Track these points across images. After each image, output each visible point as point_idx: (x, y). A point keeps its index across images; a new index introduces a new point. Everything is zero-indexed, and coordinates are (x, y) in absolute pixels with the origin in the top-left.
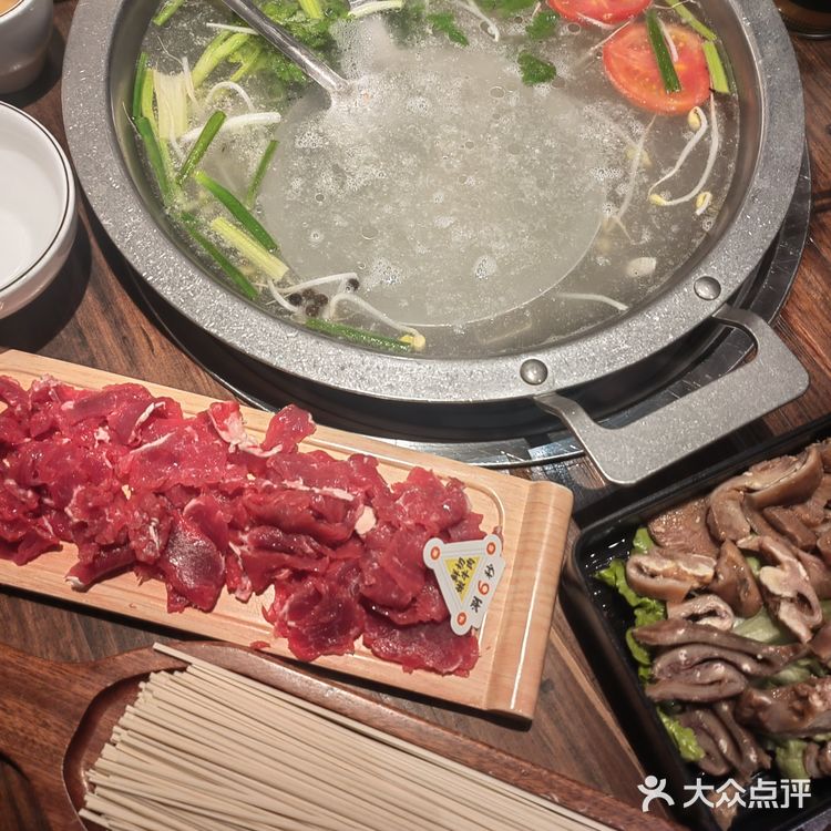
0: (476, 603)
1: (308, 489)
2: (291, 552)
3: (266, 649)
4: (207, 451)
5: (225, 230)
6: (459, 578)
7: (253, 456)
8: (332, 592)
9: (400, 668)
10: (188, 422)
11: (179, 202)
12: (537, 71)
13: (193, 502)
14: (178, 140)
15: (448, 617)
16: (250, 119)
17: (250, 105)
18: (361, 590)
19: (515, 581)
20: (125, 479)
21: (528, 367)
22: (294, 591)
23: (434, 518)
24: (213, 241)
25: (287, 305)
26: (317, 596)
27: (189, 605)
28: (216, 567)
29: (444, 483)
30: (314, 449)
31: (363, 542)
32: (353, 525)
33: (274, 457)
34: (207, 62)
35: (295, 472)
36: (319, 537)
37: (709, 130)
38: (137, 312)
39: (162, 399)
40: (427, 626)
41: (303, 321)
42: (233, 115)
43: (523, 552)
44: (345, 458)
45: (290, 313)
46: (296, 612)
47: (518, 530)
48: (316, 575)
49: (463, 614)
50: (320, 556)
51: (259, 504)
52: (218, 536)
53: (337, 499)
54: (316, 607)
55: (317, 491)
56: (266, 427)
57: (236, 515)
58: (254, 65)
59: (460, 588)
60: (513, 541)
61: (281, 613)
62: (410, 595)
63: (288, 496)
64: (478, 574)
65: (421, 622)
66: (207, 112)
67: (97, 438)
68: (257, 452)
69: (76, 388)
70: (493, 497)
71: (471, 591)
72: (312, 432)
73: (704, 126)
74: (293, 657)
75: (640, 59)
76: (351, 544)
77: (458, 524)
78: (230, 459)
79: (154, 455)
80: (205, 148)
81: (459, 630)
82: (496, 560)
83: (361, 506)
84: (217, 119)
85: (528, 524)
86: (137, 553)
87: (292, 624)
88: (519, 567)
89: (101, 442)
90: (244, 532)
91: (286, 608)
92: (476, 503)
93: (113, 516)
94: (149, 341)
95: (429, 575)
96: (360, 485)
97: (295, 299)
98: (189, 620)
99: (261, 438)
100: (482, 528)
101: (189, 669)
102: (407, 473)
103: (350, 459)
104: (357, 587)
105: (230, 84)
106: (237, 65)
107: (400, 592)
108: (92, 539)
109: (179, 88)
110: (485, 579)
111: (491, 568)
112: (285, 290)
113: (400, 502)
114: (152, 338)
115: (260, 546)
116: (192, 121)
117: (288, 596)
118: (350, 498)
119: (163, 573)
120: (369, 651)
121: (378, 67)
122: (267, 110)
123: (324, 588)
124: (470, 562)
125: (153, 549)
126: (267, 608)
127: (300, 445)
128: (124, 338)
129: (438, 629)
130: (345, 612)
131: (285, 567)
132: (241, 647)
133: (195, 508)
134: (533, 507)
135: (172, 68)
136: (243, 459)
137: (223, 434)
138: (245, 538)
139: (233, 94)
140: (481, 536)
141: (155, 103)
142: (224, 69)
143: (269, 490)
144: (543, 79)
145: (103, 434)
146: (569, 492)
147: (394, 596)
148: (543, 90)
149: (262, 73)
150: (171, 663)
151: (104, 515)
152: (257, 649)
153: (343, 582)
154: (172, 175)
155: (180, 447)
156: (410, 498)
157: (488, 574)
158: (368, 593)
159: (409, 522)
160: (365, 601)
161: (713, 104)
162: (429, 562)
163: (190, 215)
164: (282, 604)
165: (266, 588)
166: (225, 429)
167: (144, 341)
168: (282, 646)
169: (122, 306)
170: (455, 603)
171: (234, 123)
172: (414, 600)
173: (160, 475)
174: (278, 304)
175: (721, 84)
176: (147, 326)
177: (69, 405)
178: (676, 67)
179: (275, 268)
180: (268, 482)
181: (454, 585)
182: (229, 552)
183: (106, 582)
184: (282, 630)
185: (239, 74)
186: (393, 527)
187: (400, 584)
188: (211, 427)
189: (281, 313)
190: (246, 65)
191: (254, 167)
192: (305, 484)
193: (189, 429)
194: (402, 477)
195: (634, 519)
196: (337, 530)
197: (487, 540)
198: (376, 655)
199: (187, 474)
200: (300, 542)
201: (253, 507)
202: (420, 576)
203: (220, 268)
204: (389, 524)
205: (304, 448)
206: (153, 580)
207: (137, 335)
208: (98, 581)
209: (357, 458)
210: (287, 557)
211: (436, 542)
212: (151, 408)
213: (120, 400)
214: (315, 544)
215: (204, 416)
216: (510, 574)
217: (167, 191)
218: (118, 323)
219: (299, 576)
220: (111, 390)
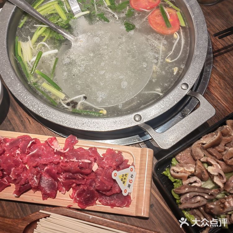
0: (129, 186)
1: (77, 161)
2: (75, 179)
3: (72, 207)
4: (49, 152)
5: (46, 86)
6: (123, 180)
7: (61, 152)
8: (88, 189)
9: (110, 207)
10: (42, 144)
11: (32, 80)
12: (130, 27)
13: (46, 168)
14: (30, 61)
15: (121, 191)
16: (50, 52)
17: (49, 48)
19: (139, 178)
20: (25, 164)
21: (136, 117)
22: (77, 189)
23: (114, 164)
24: (43, 90)
25: (66, 106)
26: (84, 191)
27: (49, 197)
28: (55, 186)
29: (117, 152)
30: (78, 147)
31: (95, 173)
32: (92, 168)
33: (67, 152)
34: (35, 37)
35: (74, 156)
36: (82, 173)
37: (180, 39)
38: (25, 113)
39: (34, 139)
40: (116, 195)
41: (71, 110)
42: (45, 52)
43: (141, 169)
44: (88, 148)
45: (67, 108)
46: (79, 195)
47: (139, 162)
48: (83, 184)
49: (126, 190)
50: (84, 179)
51: (65, 166)
52: (54, 177)
53: (86, 163)
54: (84, 193)
55: (80, 161)
56: (64, 142)
57: (58, 170)
58: (49, 36)
59: (124, 183)
60: (138, 166)
61: (75, 196)
62: (110, 186)
63: (72, 164)
64: (128, 178)
65: (114, 194)
66: (37, 52)
67: (17, 153)
68: (62, 151)
69: (9, 138)
70: (131, 154)
71: (127, 183)
72: (77, 142)
73: (179, 37)
74: (80, 208)
75: (159, 20)
76: (92, 174)
77: (121, 164)
78: (55, 153)
79: (33, 156)
80: (38, 63)
81: (125, 194)
82: (134, 173)
83: (93, 163)
84: (40, 54)
85: (141, 161)
86: (32, 185)
87: (78, 199)
88: (140, 173)
89: (18, 154)
90: (62, 175)
91: (76, 194)
92: (125, 156)
93: (24, 176)
94: (29, 121)
95: (115, 181)
96: (92, 156)
97: (68, 104)
98: (49, 201)
99: (63, 146)
100: (128, 164)
101: (50, 216)
102: (106, 150)
103: (89, 149)
104: (95, 187)
105: (43, 43)
106: (44, 37)
107: (107, 187)
108: (18, 183)
109: (28, 45)
110: (131, 179)
111: (132, 175)
112: (65, 102)
113: (104, 160)
114: (30, 120)
115: (66, 178)
116: (33, 55)
117: (76, 191)
118: (90, 162)
119: (40, 189)
120: (100, 203)
121: (84, 32)
122: (54, 49)
123: (86, 188)
124: (126, 175)
125: (36, 184)
126: (71, 195)
127: (74, 146)
128: (22, 121)
129: (119, 195)
130: (92, 193)
131: (74, 183)
132: (65, 207)
133: (47, 169)
134: (143, 155)
135: (25, 40)
136: (59, 153)
137: (52, 146)
138: (62, 177)
139: (44, 46)
140: (128, 166)
141: (22, 51)
142: (40, 38)
143: (67, 162)
144: (132, 29)
145: (18, 152)
146: (152, 150)
147: (105, 188)
148: (132, 32)
149: (52, 38)
150: (45, 216)
151: (21, 176)
152: (69, 207)
153: (91, 185)
154: (29, 72)
155: (40, 153)
156: (107, 159)
157: (132, 177)
158: (98, 189)
159: (107, 166)
161: (181, 30)
162: (114, 177)
163: (35, 83)
164: (75, 193)
165: (70, 189)
166: (53, 145)
167: (28, 121)
168: (76, 206)
169: (20, 111)
170: (123, 187)
171: (45, 54)
172: (111, 187)
173: (36, 161)
174: (63, 106)
175: (183, 24)
176: (28, 116)
177: (8, 144)
178: (169, 20)
179: (62, 96)
180: (66, 160)
181: (122, 182)
182: (58, 181)
183: (24, 194)
184: (75, 201)
185: (45, 39)
186: (103, 168)
187: (107, 184)
188: (49, 145)
189: (64, 109)
190: (46, 37)
191: (52, 67)
192: (76, 159)
193: (42, 147)
194: (104, 152)
195: (172, 156)
196: (87, 171)
197: (130, 167)
198: (103, 204)
199: (43, 160)
200: (77, 176)
201: (63, 167)
202: (112, 181)
204: (102, 167)
205: (76, 147)
206: (38, 191)
207: (25, 119)
208: (22, 194)
209: (91, 148)
210: (74, 181)
211: (115, 171)
212: (31, 142)
213: (22, 141)
214: (81, 176)
215: (46, 142)
216: (138, 175)
217: (28, 77)
218: (20, 117)
219: (78, 185)
220: (19, 138)
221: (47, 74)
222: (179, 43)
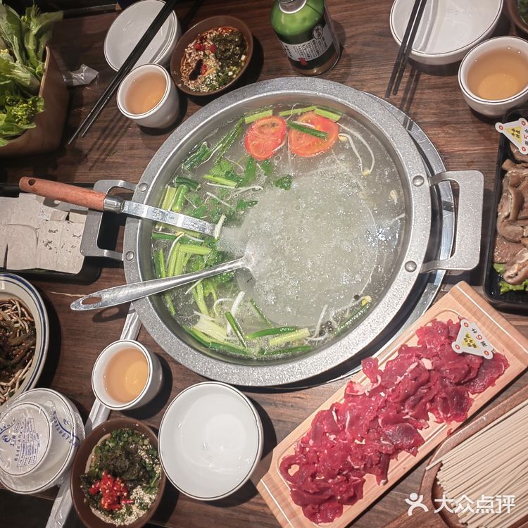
0: (484, 344)
1: (403, 377)
2: (422, 398)
3: (452, 431)
4: (363, 403)
5: (277, 341)
6: (471, 344)
7: (376, 388)
8: (447, 393)
9: (490, 387)
10: (346, 404)
11: (253, 352)
12: (284, 183)
13: (380, 421)
14: (227, 336)
15: (483, 358)
16: (236, 304)
17: (231, 300)
18: (454, 382)
19: (484, 324)
20: (354, 439)
21: (407, 266)
22: (437, 407)
23: (443, 338)
24: (278, 349)
25: (322, 338)
26: (445, 399)
27: (417, 447)
28: (410, 428)
29: (430, 325)
30: (384, 365)
31: (434, 370)
32: (426, 369)
33: (382, 381)
34: (202, 305)
35: (393, 377)
36: (422, 384)
37: (352, 136)
38: (284, 395)
39: (332, 407)
40: (482, 368)
41: (332, 336)
42: (230, 308)
43: (474, 314)
44: (397, 354)
45: (326, 339)
46: (445, 410)
47: (464, 310)
48: (437, 394)
49: (485, 352)
50: (430, 388)
51: (398, 397)
52: (396, 420)
53: (414, 369)
54: (449, 402)
55: (406, 374)
56: (365, 376)
57: (396, 408)
58: (214, 288)
59: (475, 346)
60: (467, 314)
61: (442, 416)
62: (466, 366)
63: (402, 385)
64: (473, 336)
65: (479, 369)
66: (223, 317)
67: (332, 439)
68: (376, 385)
69: (305, 435)
70: (445, 311)
71: (478, 343)
72: (376, 360)
73: (349, 136)
74: (461, 423)
75: (305, 140)
76: (432, 375)
77: (450, 331)
78: (370, 397)
79: (352, 423)
80: (237, 326)
81: (490, 357)
82: (472, 326)
83: (420, 361)
84: (229, 316)
85: (464, 305)
86: (388, 452)
87: (449, 415)
88: (479, 319)
89: (334, 439)
90: (404, 409)
91: (441, 413)
92: (443, 319)
93: (369, 452)
94: (299, 398)
95: (464, 354)
96: (411, 357)
97: (321, 333)
98: (423, 451)
99: (368, 381)
100: (455, 323)
101: (443, 462)
102: (416, 336)
103: (399, 353)
104: (451, 383)
105: (217, 302)
106: (211, 294)
107: (463, 369)
108: (372, 465)
109: (206, 322)
110: (476, 335)
111: (473, 330)
112: (316, 335)
113: (428, 347)
114: (298, 396)
115: (413, 407)
117: (437, 410)
118: (416, 364)
119: (399, 449)
120: (476, 394)
122: (237, 295)
123: (444, 395)
124: (467, 336)
125: (390, 446)
126: (436, 420)
127: (380, 368)
128: (292, 406)
129: (485, 364)
130: (457, 392)
131: (426, 404)
132: (446, 439)
133: (382, 421)
134: (459, 299)
135: (195, 320)
136: (374, 392)
137: (359, 394)
138: (406, 411)
139: (221, 303)
140: (459, 326)
141: (206, 335)
143: (393, 391)
144: (290, 182)
145: (332, 437)
146: (462, 282)
147: (463, 372)
148: (294, 185)
149: (218, 287)
150: (436, 468)
151: (366, 455)
152: (450, 434)
153: (445, 386)
154: (241, 347)
155: (355, 412)
156: (429, 343)
157: (475, 332)
158: (457, 381)
159: (439, 349)
160: (458, 384)
161: (342, 126)
162: (459, 352)
163: (262, 351)
164: (438, 413)
165: (428, 415)
166: (358, 391)
167: (298, 399)
168: (455, 424)
169: (278, 399)
170: (479, 352)
171: (234, 310)
172: (468, 365)
173: (362, 426)
174: (319, 341)
175: (336, 117)
176: (291, 394)
177: (311, 442)
178: (317, 129)
179: (304, 332)
180: (390, 390)
181: (472, 347)
182: (407, 420)
183: (389, 472)
184: (449, 420)
185: (214, 295)
186: (437, 355)
187: (460, 367)
188: (353, 395)
189: (323, 342)
190: (213, 291)
191: (257, 314)
192: (401, 377)
193: (350, 405)
194: (416, 339)
195: (490, 265)
196: (424, 376)
197: (462, 323)
198: (480, 392)
199: (369, 416)
200: (420, 392)
201: (396, 400)
202: (461, 358)
203: (292, 354)
204: (434, 356)
205: (382, 368)
206: (399, 455)
207: (294, 400)
208: (387, 474)
209: (400, 350)
210: (424, 400)
211: (453, 344)
212: (334, 413)
213: (321, 423)
214: (424, 387)
215: (346, 396)
216: (479, 324)
217: (246, 353)
218: (284, 404)
219: (432, 401)
220: (314, 423)
221: (258, 328)
222: (356, 141)
